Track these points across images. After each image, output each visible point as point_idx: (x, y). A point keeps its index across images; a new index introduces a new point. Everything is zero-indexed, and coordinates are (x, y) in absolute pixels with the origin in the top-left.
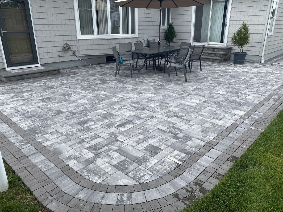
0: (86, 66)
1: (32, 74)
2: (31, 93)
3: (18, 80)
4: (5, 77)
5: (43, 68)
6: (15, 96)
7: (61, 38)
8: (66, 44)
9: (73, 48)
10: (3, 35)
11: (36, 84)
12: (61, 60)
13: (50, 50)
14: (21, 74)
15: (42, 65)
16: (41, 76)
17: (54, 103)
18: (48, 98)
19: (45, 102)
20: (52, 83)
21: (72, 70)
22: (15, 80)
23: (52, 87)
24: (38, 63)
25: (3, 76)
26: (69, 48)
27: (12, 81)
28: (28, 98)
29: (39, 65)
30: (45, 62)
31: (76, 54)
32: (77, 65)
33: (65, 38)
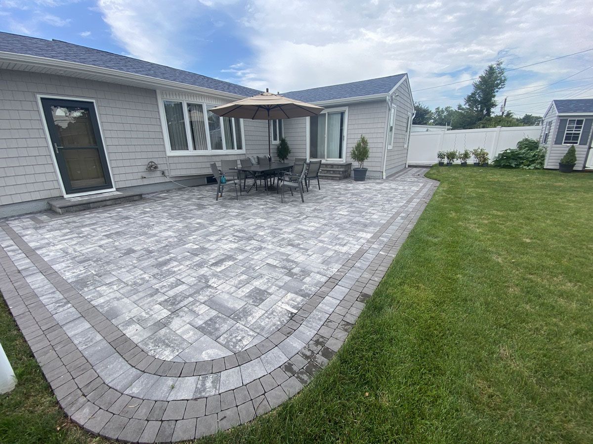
0: (180, 189)
1: (102, 201)
2: (94, 227)
3: (80, 211)
4: (60, 208)
5: (119, 193)
6: (69, 232)
7: (144, 155)
8: (151, 162)
9: (161, 168)
10: (58, 152)
11: (106, 215)
12: (146, 182)
13: (128, 170)
14: (84, 202)
15: (117, 190)
16: (116, 204)
17: (125, 238)
18: (117, 233)
19: (112, 238)
20: (129, 212)
21: (161, 195)
22: (76, 211)
23: (127, 218)
24: (112, 187)
25: (58, 206)
26: (156, 168)
27: (72, 212)
28: (88, 234)
29: (114, 189)
30: (122, 185)
31: (166, 174)
32: (168, 188)
33: (150, 155)
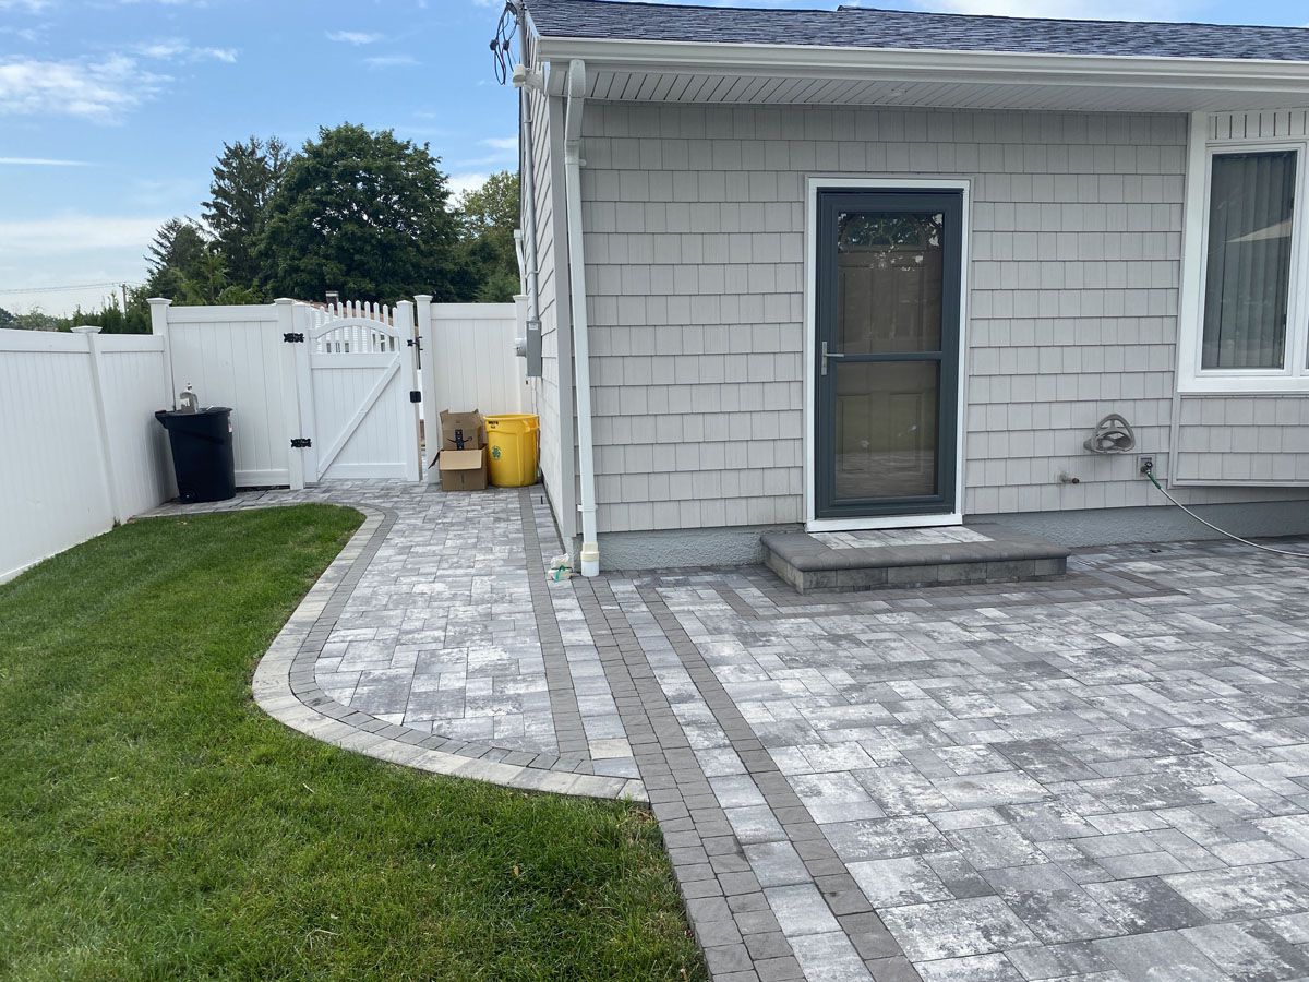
0: (1205, 546)
1: (926, 564)
2: (934, 684)
3: (856, 589)
4: (804, 570)
5: (977, 537)
6: (852, 688)
7: (1089, 388)
8: (1113, 418)
9: (1145, 443)
10: (824, 372)
11: (948, 629)
12: (1073, 499)
13: (1020, 445)
14: (874, 559)
15: (969, 521)
16: (968, 582)
18: (1043, 747)
19: (1035, 775)
20: (1039, 634)
21: (1132, 566)
22: (843, 590)
23: (1045, 666)
24: (951, 509)
26: (1125, 442)
27: (831, 590)
28: (927, 722)
29: (957, 518)
30: (985, 504)
31: (1159, 472)
32: (1153, 537)
33: (1111, 386)
